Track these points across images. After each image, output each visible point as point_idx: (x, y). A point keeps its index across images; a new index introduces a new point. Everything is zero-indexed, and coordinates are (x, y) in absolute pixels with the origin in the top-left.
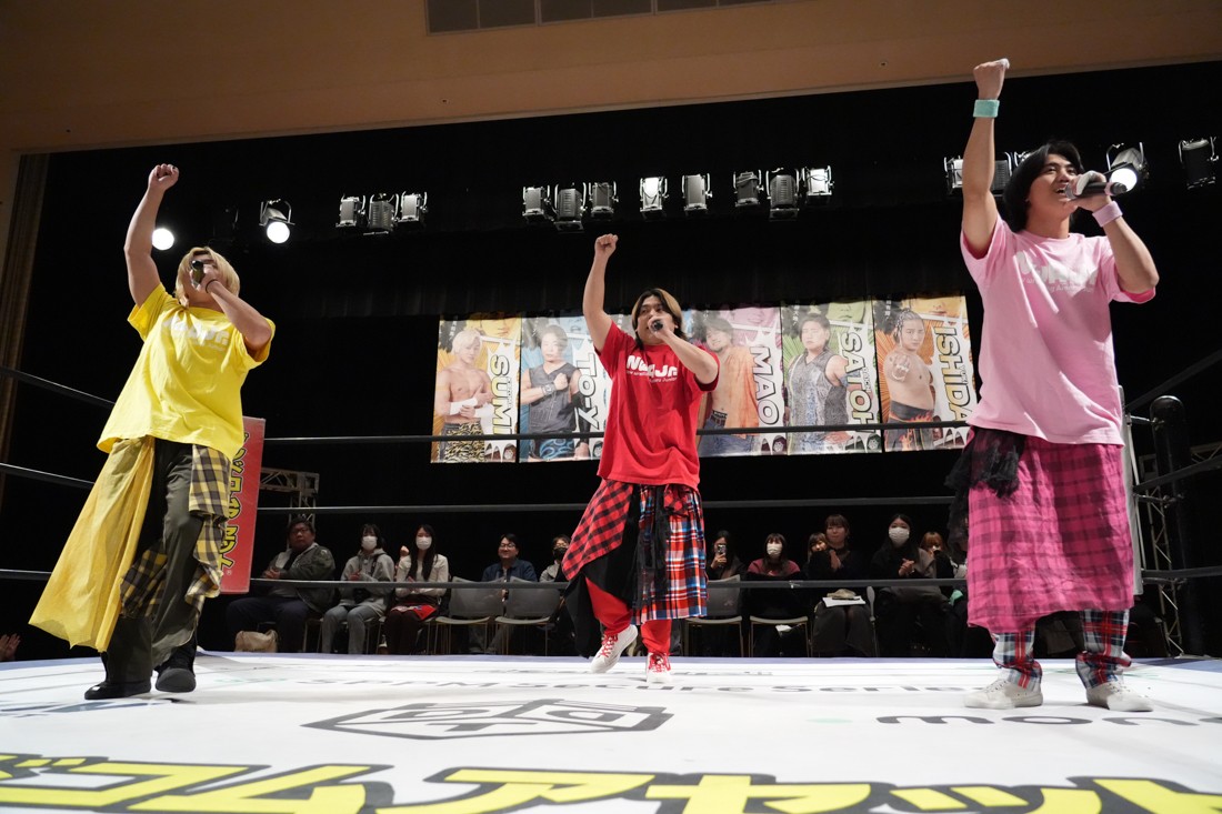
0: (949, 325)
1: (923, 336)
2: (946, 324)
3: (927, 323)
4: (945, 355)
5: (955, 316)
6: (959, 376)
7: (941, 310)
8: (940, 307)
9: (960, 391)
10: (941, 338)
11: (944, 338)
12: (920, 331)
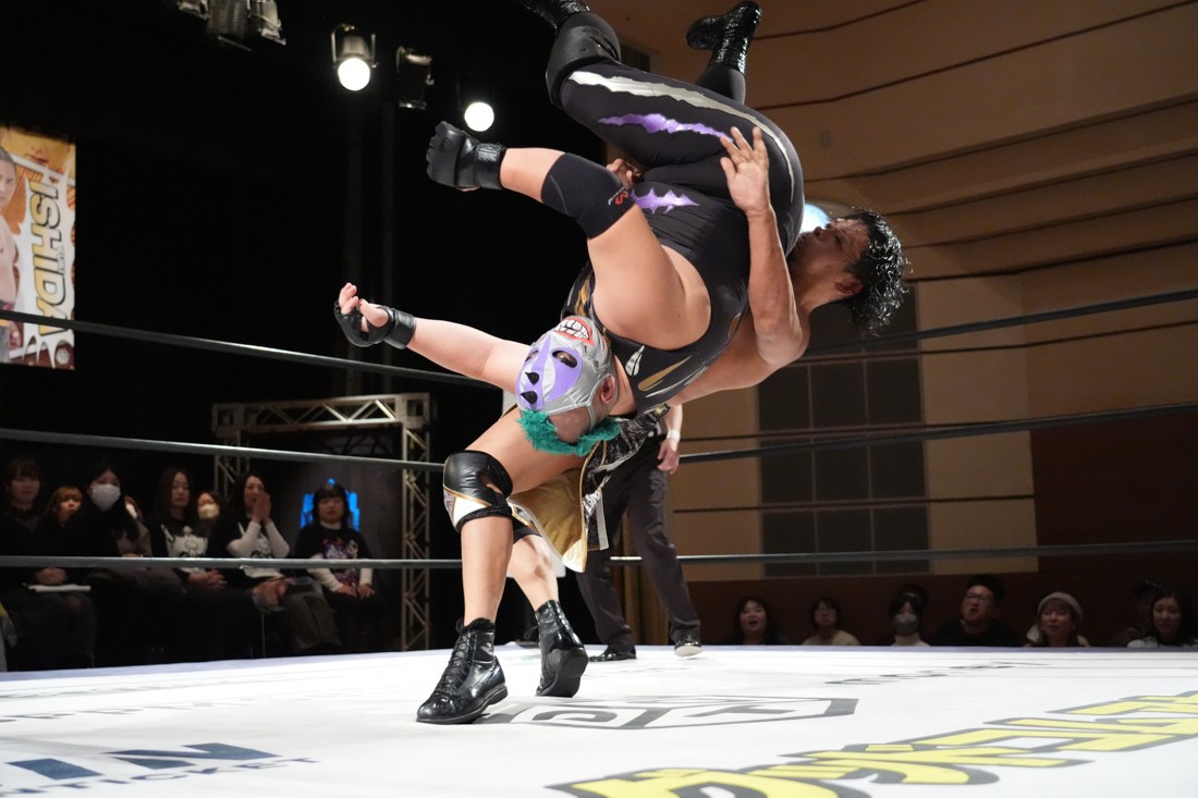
0: (49, 182)
1: (13, 189)
2: (46, 180)
3: (19, 169)
4: (39, 224)
5: (59, 171)
6: (55, 260)
7: (39, 156)
8: (40, 151)
9: (54, 283)
10: (37, 197)
11: (41, 199)
12: (9, 181)
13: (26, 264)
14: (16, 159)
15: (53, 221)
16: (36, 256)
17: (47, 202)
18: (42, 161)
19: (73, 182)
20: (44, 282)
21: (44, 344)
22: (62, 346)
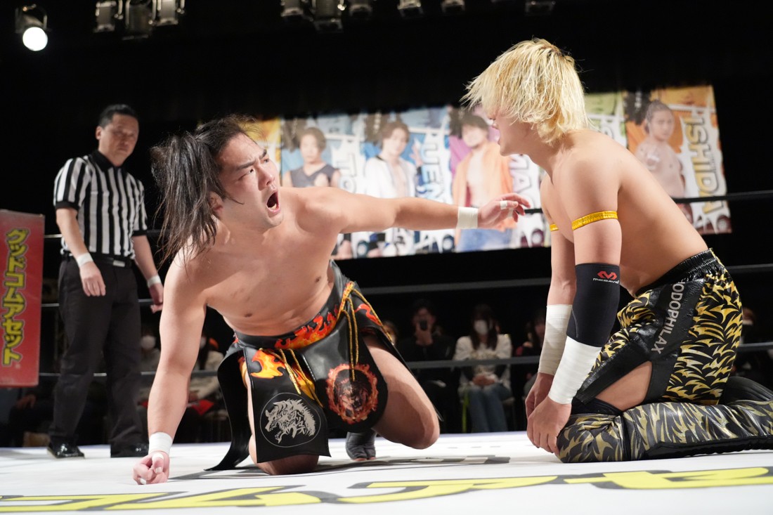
0: (697, 115)
1: (673, 126)
2: (694, 114)
3: (675, 114)
4: (694, 143)
5: (703, 105)
6: (708, 163)
7: (689, 100)
8: (688, 97)
9: (709, 179)
10: (690, 127)
11: (693, 128)
12: (669, 122)
13: (689, 171)
14: (673, 106)
15: (703, 138)
16: (696, 164)
17: (697, 128)
18: (690, 103)
19: (714, 110)
20: (703, 180)
21: (708, 219)
22: (722, 218)
